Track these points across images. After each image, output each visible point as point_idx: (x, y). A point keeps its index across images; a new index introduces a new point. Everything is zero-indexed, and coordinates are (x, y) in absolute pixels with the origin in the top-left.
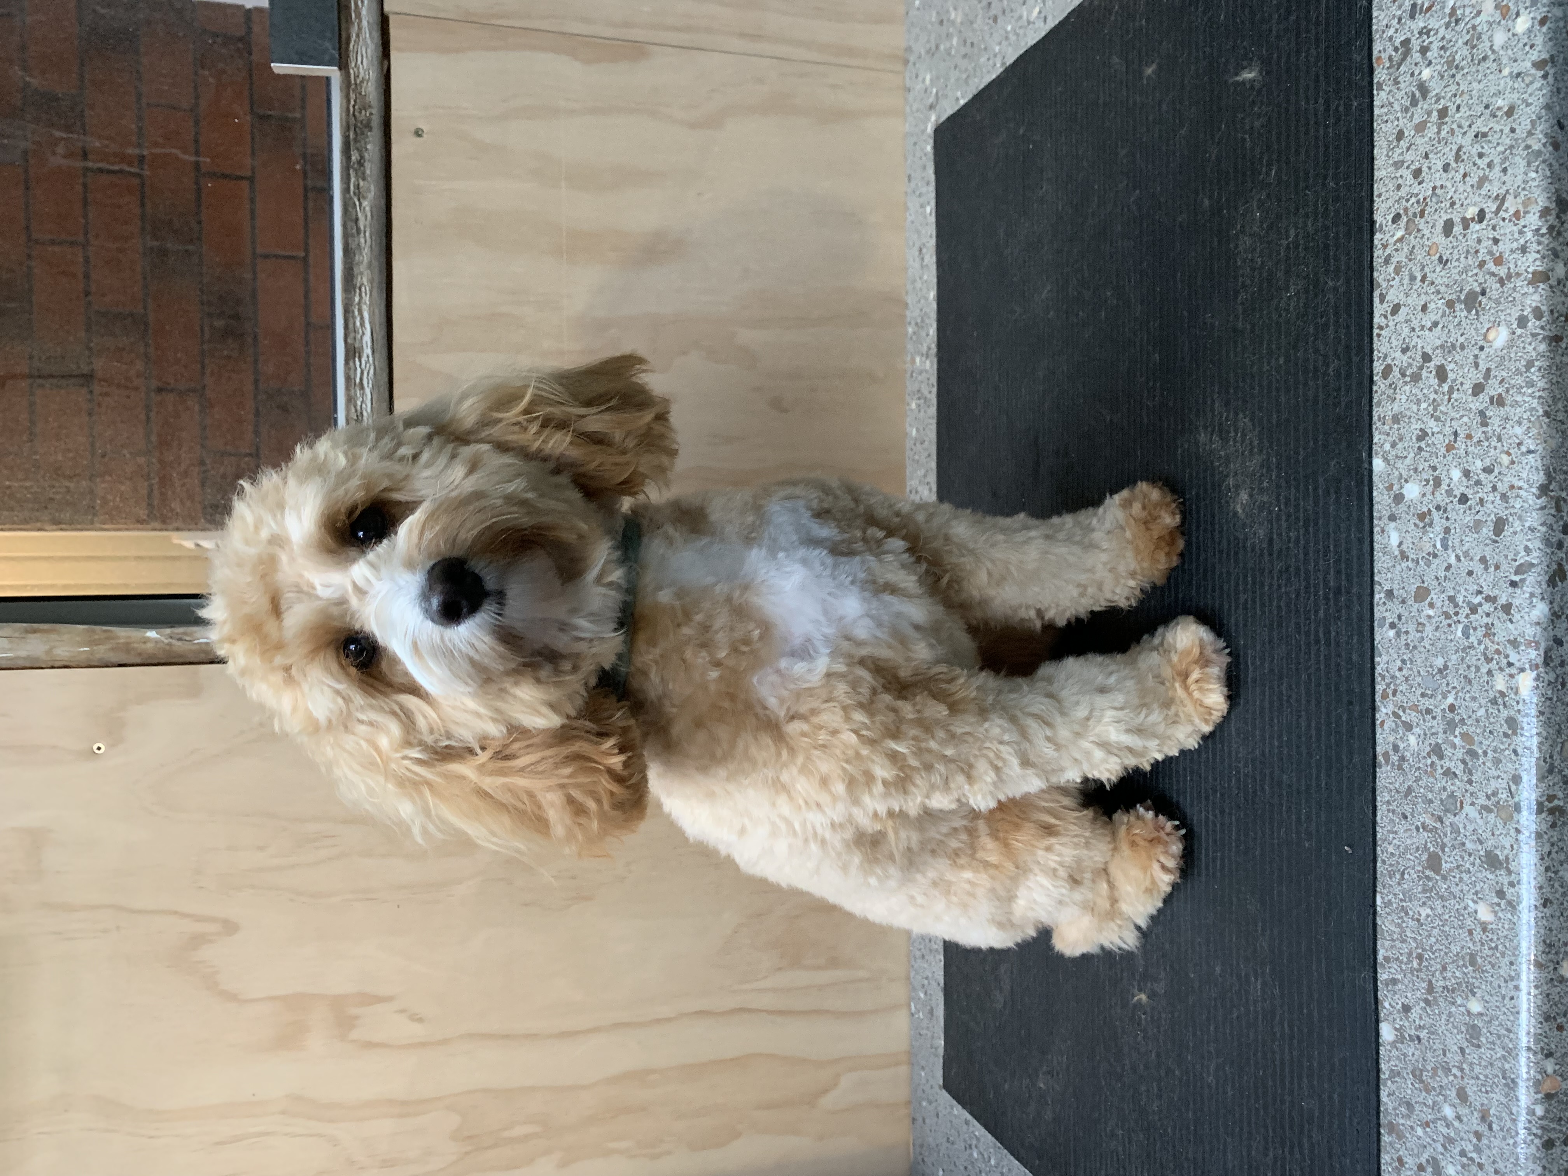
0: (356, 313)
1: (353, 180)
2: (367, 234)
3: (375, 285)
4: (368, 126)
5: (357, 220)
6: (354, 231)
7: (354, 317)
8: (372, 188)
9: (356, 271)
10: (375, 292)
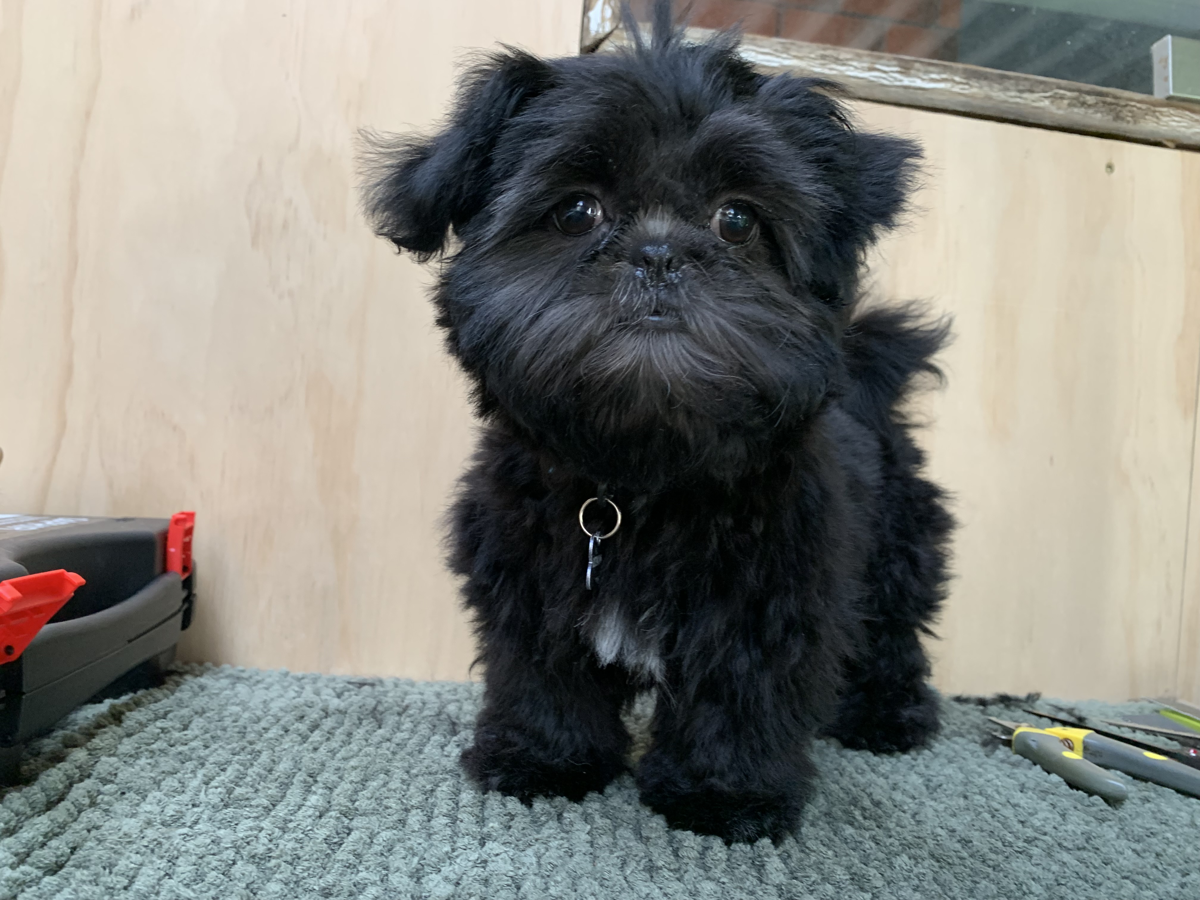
0: (944, 76)
1: (1069, 94)
2: (1018, 100)
3: (969, 100)
4: (1118, 117)
5: (1032, 91)
6: (1021, 88)
7: (939, 73)
8: (1061, 112)
9: (984, 83)
10: (963, 99)
